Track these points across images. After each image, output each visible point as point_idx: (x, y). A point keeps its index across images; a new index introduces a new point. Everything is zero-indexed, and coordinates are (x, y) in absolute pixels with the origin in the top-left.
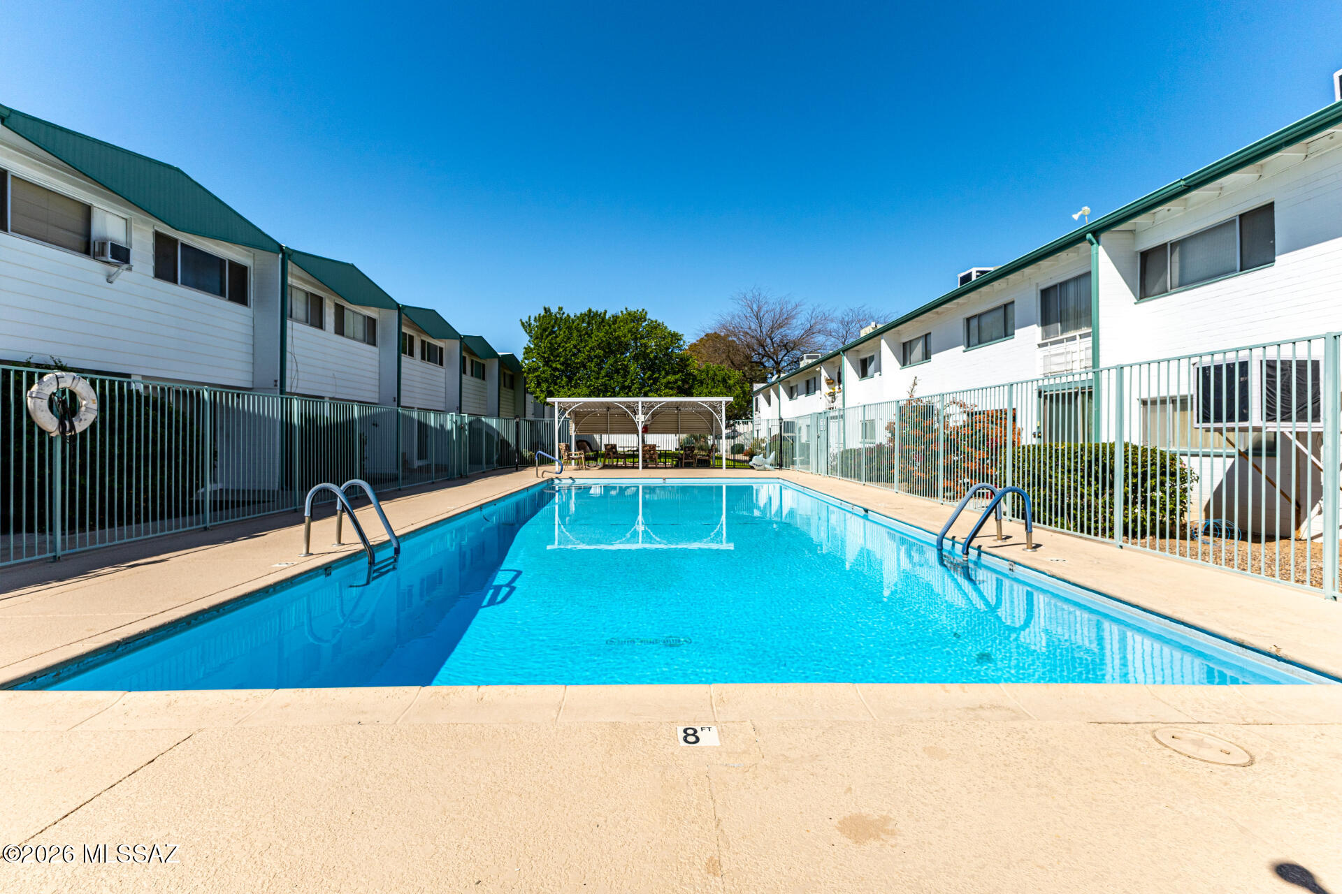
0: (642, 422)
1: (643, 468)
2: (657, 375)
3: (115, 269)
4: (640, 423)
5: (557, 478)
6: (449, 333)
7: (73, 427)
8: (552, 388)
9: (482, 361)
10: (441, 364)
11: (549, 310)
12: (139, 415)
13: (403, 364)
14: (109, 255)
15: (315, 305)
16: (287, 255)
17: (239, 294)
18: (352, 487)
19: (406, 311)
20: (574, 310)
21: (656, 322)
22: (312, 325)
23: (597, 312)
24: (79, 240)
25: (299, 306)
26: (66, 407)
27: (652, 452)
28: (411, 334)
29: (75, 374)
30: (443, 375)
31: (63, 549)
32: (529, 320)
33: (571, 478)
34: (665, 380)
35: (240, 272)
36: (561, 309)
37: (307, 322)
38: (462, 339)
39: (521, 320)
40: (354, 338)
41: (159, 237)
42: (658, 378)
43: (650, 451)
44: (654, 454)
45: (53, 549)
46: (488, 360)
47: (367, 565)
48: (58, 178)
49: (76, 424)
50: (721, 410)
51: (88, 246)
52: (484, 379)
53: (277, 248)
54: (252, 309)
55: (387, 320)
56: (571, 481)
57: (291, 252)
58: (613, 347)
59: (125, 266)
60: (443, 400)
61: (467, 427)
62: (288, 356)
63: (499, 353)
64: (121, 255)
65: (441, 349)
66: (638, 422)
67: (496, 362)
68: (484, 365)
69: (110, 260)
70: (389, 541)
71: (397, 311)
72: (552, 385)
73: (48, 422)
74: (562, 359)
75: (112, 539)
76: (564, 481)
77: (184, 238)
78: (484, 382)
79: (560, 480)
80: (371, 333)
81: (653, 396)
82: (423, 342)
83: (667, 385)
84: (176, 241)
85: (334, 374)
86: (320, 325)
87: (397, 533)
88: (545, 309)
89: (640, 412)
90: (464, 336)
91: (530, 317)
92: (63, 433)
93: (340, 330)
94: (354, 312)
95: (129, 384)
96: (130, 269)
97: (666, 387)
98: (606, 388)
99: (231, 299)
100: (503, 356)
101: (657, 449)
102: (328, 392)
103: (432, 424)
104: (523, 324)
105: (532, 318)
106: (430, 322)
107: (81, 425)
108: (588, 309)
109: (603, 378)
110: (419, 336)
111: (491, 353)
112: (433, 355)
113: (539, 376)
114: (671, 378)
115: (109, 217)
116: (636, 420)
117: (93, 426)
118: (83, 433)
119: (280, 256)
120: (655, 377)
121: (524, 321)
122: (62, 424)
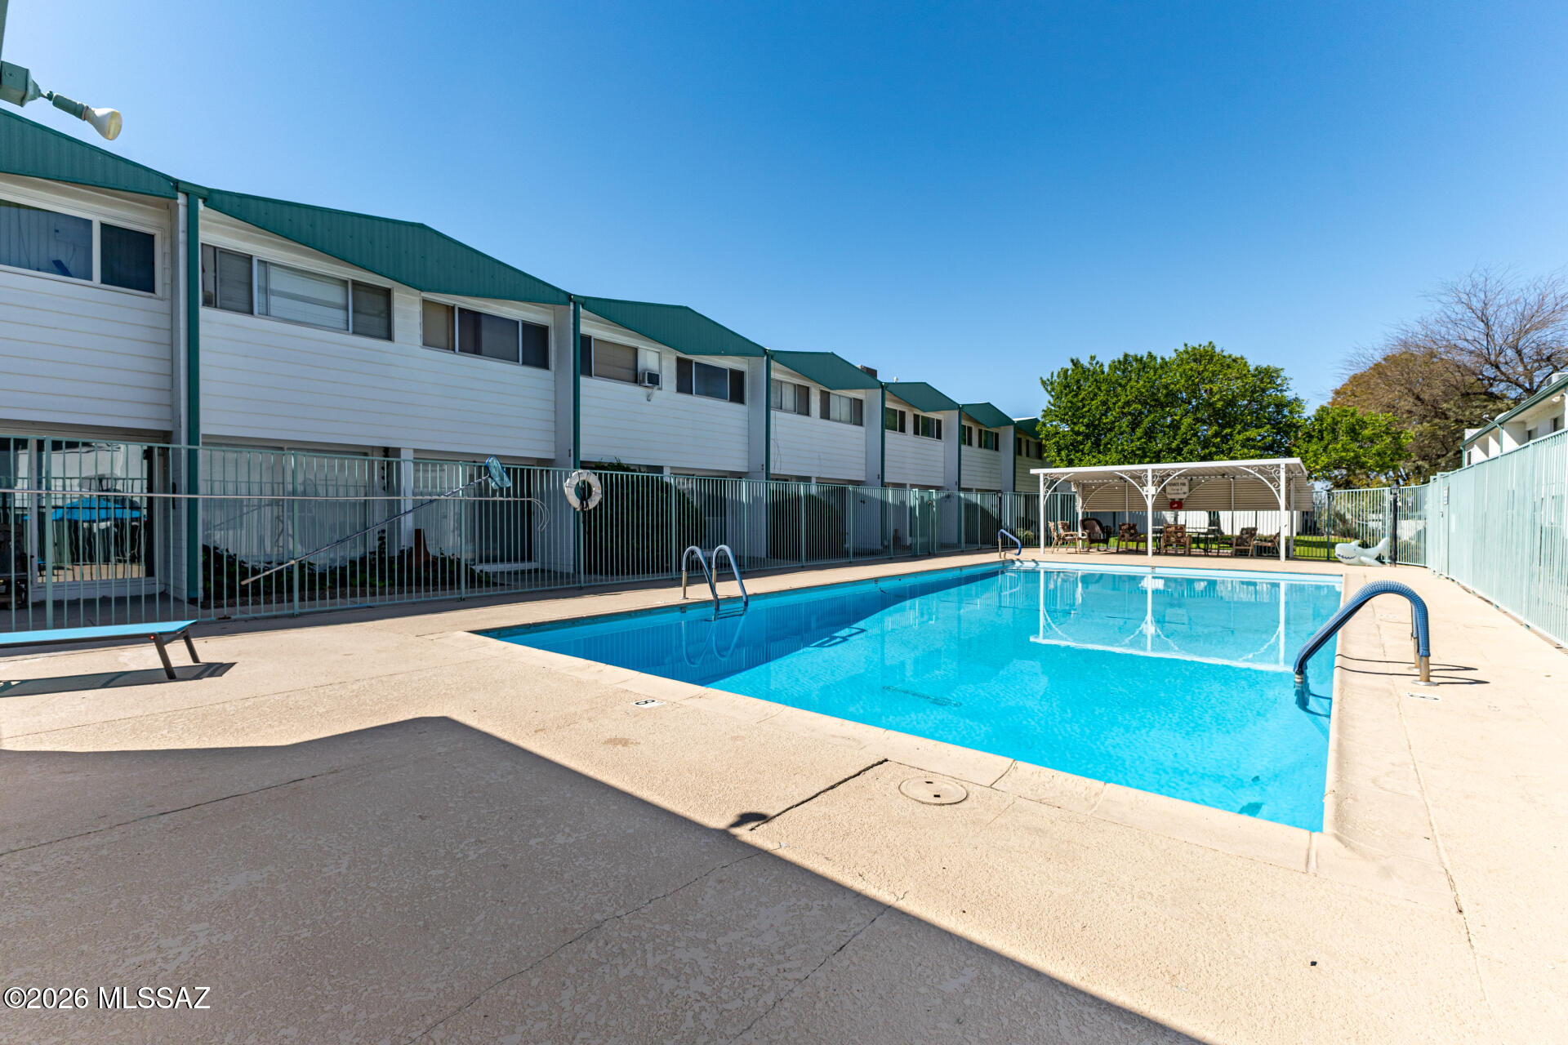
0: (1153, 496)
1: (1154, 554)
2: (1228, 431)
3: (650, 390)
4: (1150, 497)
5: (1018, 560)
6: (947, 404)
7: (587, 505)
8: (1072, 457)
9: (994, 430)
10: (939, 437)
11: (1078, 360)
12: (653, 497)
13: (887, 440)
14: (647, 382)
15: (803, 394)
16: (771, 356)
17: (738, 396)
18: (720, 550)
19: (890, 388)
20: (1108, 357)
21: (1230, 356)
22: (799, 413)
23: (1136, 356)
24: (630, 374)
25: (789, 398)
26: (584, 492)
27: (1179, 534)
28: (903, 410)
29: (588, 471)
30: (942, 449)
31: (585, 582)
32: (1052, 377)
33: (1034, 560)
34: (1241, 437)
35: (738, 377)
36: (1093, 358)
37: (795, 411)
38: (961, 409)
39: (1041, 378)
40: (840, 421)
41: (679, 360)
42: (1231, 435)
43: (1176, 533)
44: (1182, 537)
45: (580, 582)
46: (1002, 427)
47: (714, 611)
48: (616, 333)
49: (589, 503)
50: (1279, 478)
51: (636, 379)
52: (997, 449)
53: (762, 352)
54: (747, 407)
55: (871, 398)
56: (1033, 564)
57: (772, 353)
58: (1160, 400)
59: (657, 387)
60: (942, 475)
61: (934, 504)
62: (772, 442)
63: (1014, 420)
64: (654, 379)
65: (939, 422)
66: (1147, 495)
67: (1011, 429)
68: (997, 435)
69: (647, 384)
70: (742, 597)
71: (880, 390)
72: (1073, 452)
73: (575, 502)
74: (1086, 420)
75: (612, 580)
76: (1026, 564)
77: (696, 358)
78: (996, 453)
79: (1021, 562)
80: (857, 414)
81: (1221, 460)
82: (916, 417)
83: (1248, 443)
84: (691, 361)
85: (819, 456)
86: (808, 413)
87: (748, 593)
88: (1072, 361)
89: (1150, 483)
90: (963, 405)
91: (1052, 374)
92: (582, 509)
93: (825, 414)
94: (840, 396)
95: (662, 478)
96: (660, 389)
97: (1243, 446)
98: (1144, 452)
99: (732, 400)
100: (1019, 422)
101: (1187, 530)
102: (813, 472)
103: (890, 500)
104: (1044, 383)
105: (1055, 374)
106: (924, 395)
107: (593, 503)
108: (1123, 354)
109: (1139, 439)
110: (910, 410)
111: (1006, 421)
112: (928, 429)
113: (1058, 442)
114: (1252, 433)
115: (649, 353)
116: (1144, 494)
117: (600, 503)
118: (595, 508)
119: (765, 358)
120: (1226, 434)
121: (1045, 379)
122: (582, 503)
